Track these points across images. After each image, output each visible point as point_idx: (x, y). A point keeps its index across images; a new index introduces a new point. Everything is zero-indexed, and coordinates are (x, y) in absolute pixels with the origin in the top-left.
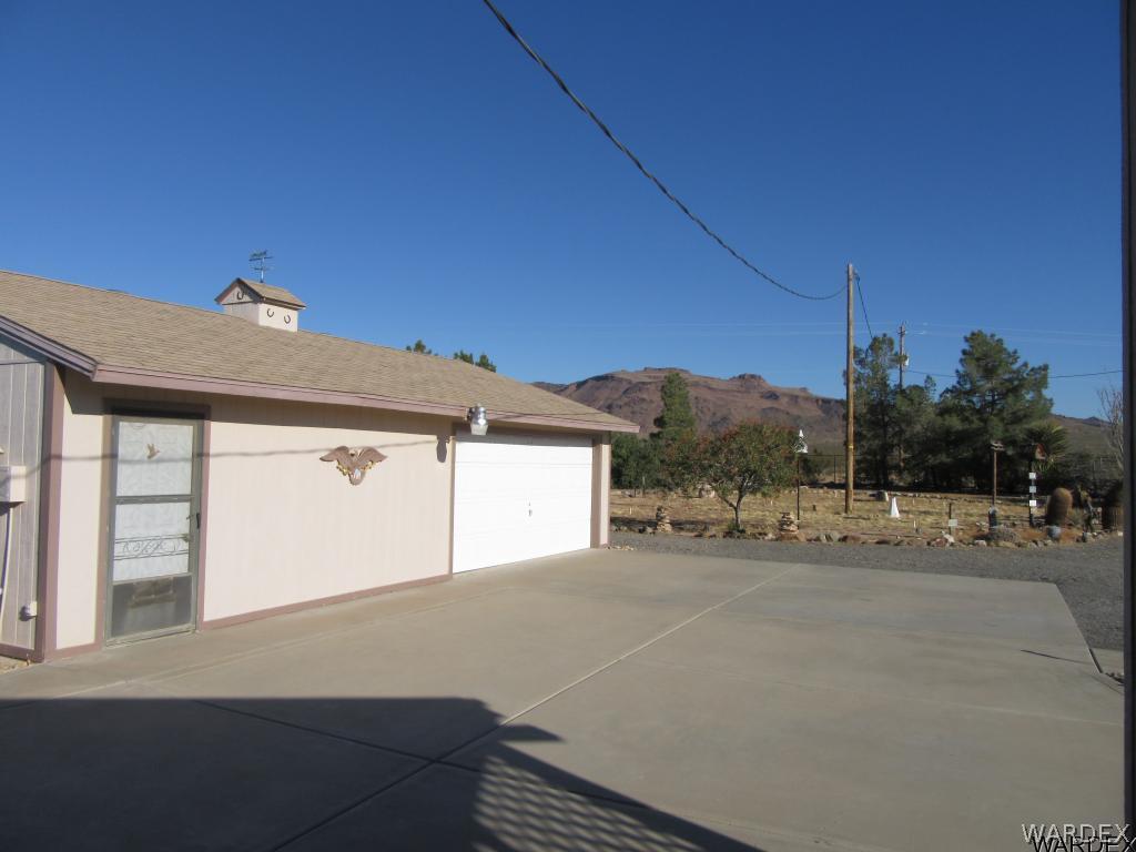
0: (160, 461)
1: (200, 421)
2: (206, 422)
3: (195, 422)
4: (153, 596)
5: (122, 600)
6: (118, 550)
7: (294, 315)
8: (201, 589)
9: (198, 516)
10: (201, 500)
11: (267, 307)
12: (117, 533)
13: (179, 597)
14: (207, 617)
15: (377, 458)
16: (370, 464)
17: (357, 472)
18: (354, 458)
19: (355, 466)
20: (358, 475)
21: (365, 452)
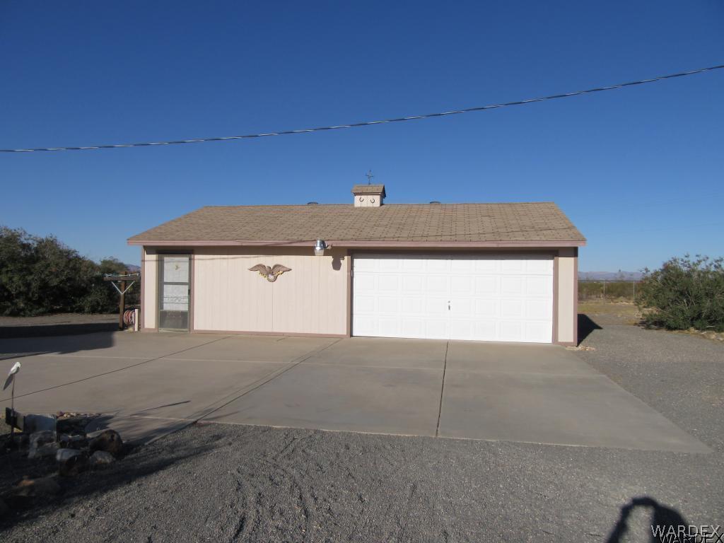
0: (180, 270)
1: (189, 255)
2: (192, 256)
4: (174, 317)
5: (163, 317)
6: (165, 300)
7: (377, 198)
8: (192, 318)
9: (189, 291)
10: (190, 284)
11: (360, 196)
12: (165, 294)
13: (183, 319)
14: (196, 328)
15: (285, 269)
16: (281, 272)
17: (270, 275)
18: (268, 270)
19: (270, 273)
20: (271, 277)
21: (275, 266)
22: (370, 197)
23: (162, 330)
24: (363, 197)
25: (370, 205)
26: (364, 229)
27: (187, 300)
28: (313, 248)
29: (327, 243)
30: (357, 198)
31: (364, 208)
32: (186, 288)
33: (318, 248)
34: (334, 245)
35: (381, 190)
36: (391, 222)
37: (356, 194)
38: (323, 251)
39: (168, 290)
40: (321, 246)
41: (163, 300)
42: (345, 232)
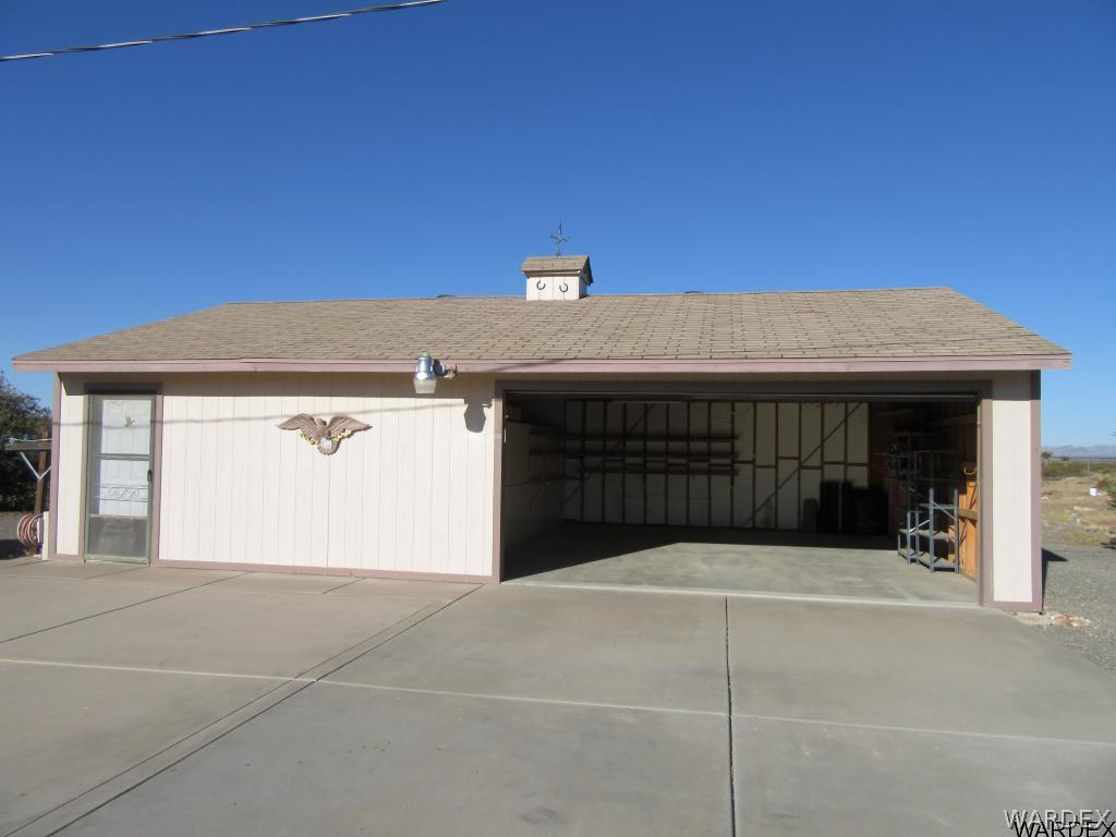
0: (134, 427)
1: (153, 396)
2: (159, 397)
3: (150, 397)
4: (118, 531)
5: (96, 529)
6: (104, 493)
7: (573, 283)
8: (154, 531)
9: (150, 473)
10: (153, 459)
11: (536, 280)
12: (103, 480)
13: (136, 536)
14: (162, 556)
15: (356, 426)
16: (348, 432)
17: (323, 439)
18: (319, 426)
19: (323, 435)
20: (327, 444)
21: (334, 420)
22: (559, 280)
23: (93, 559)
24: (544, 280)
25: (559, 296)
26: (535, 336)
27: (144, 494)
28: (411, 376)
29: (444, 365)
30: (532, 282)
31: (546, 302)
32: (146, 466)
33: (422, 376)
34: (461, 370)
35: (580, 265)
36: (596, 325)
37: (530, 274)
38: (433, 383)
39: (108, 469)
40: (428, 371)
41: (98, 492)
42: (491, 341)
